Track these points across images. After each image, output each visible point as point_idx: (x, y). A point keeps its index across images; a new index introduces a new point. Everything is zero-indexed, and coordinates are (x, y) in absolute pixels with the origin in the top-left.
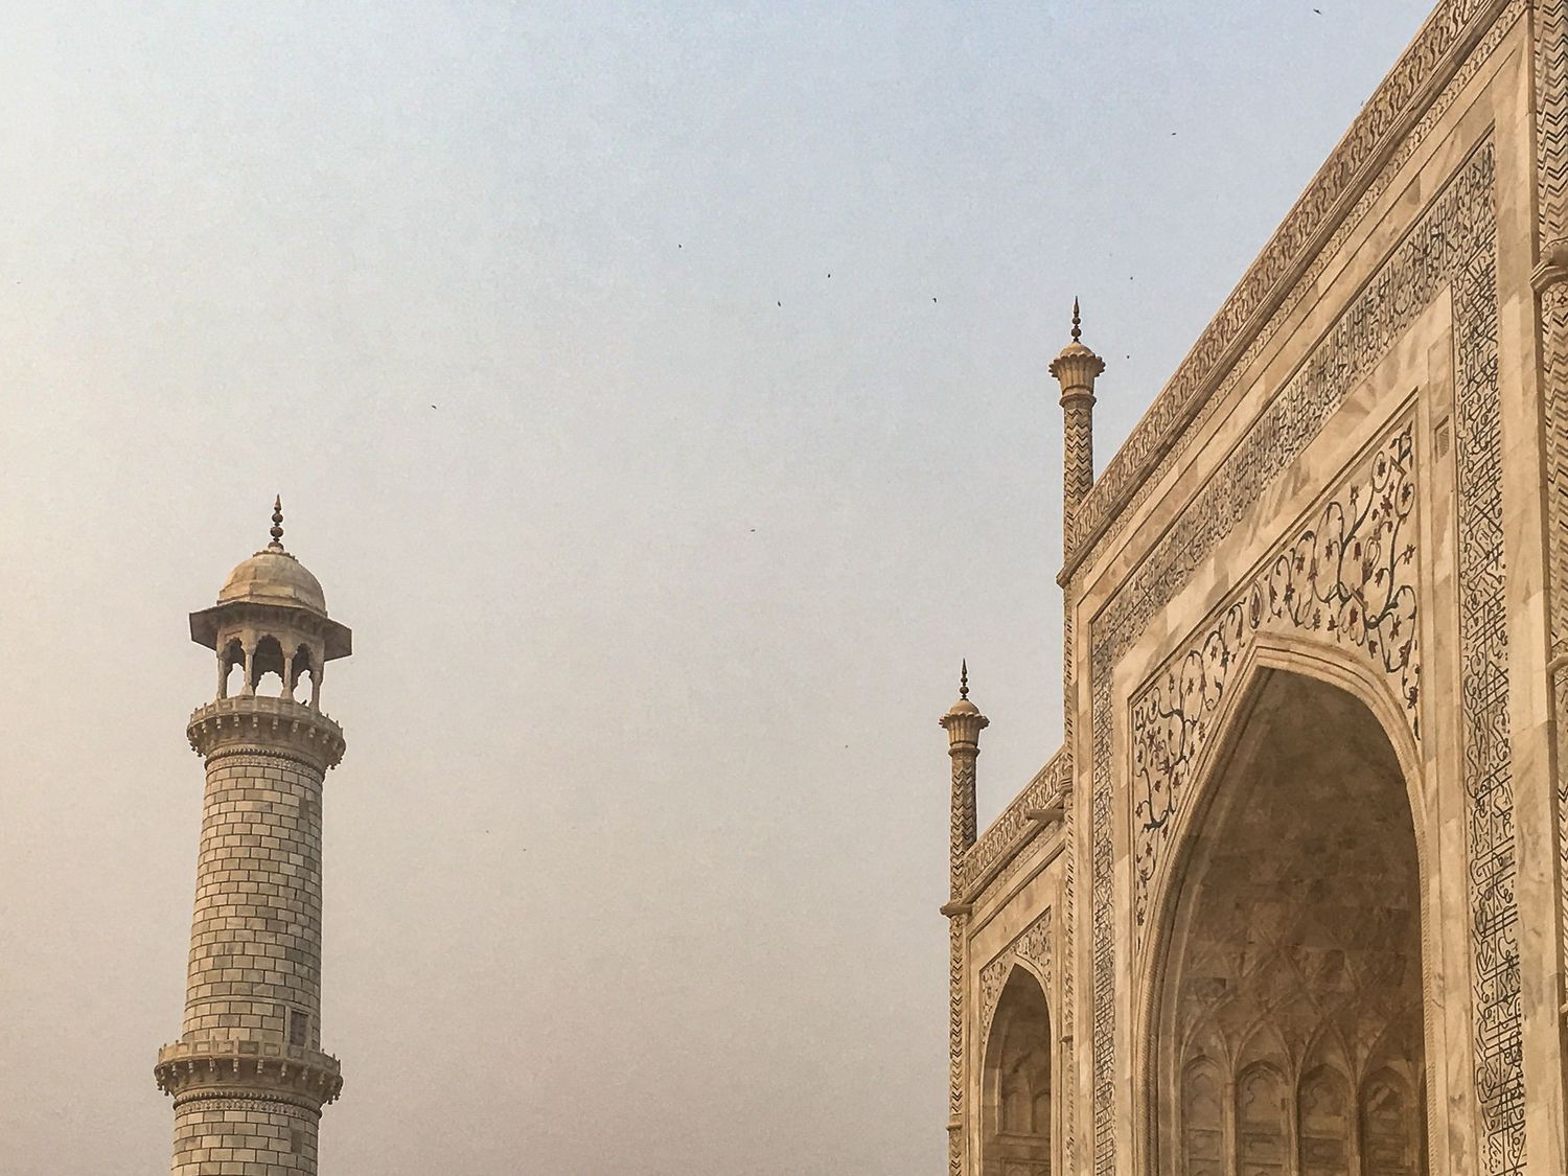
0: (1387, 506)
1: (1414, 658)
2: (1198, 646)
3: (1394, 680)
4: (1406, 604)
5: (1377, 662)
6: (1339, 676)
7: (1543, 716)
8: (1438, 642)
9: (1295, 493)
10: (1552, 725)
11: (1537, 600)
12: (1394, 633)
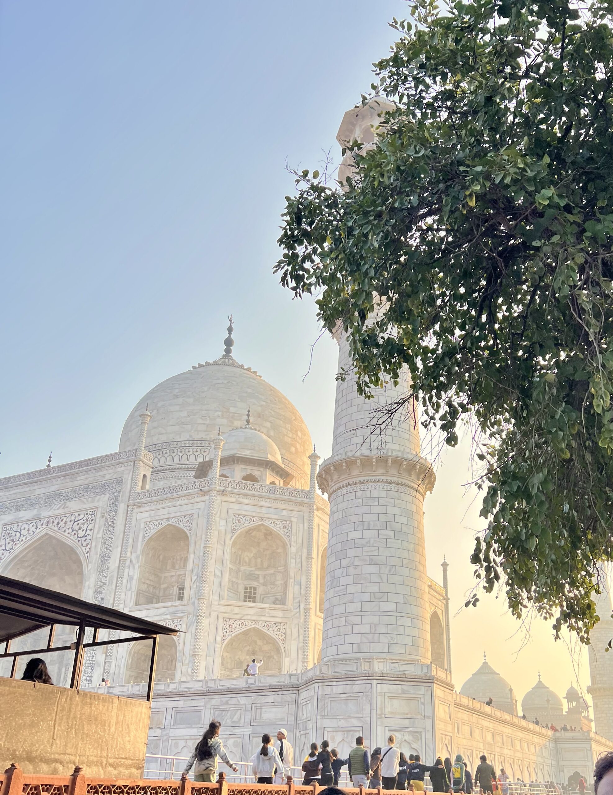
0: (87, 520)
1: (89, 546)
2: (29, 523)
3: (83, 548)
4: (88, 538)
5: (80, 543)
6: (69, 542)
7: (117, 565)
8: (96, 546)
9: (63, 508)
10: (119, 567)
11: (119, 549)
12: (85, 540)
